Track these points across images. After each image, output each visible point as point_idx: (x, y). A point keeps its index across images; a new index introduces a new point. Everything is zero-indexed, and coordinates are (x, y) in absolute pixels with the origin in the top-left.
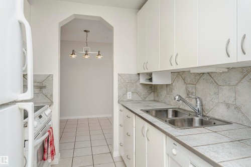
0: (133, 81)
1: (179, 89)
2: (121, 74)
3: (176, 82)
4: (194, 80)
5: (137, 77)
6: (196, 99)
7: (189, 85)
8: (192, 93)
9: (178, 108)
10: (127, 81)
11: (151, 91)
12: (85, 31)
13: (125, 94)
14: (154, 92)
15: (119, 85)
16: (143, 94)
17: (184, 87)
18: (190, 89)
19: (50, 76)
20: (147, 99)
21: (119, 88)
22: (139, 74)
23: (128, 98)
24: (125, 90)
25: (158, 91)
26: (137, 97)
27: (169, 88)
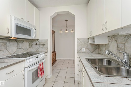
0: (85, 42)
1: (113, 47)
2: (79, 39)
3: (111, 42)
4: (123, 40)
5: (88, 40)
6: (124, 54)
7: (120, 44)
8: (122, 50)
9: (112, 59)
10: (82, 42)
11: (96, 48)
12: (66, 20)
13: (81, 49)
14: (98, 48)
15: (78, 44)
16: (91, 49)
17: (116, 45)
18: (120, 47)
19: (47, 40)
20: (94, 52)
21: (78, 46)
22: (89, 38)
23: (83, 51)
24: (81, 47)
25: (100, 48)
26: (88, 51)
27: (106, 46)
